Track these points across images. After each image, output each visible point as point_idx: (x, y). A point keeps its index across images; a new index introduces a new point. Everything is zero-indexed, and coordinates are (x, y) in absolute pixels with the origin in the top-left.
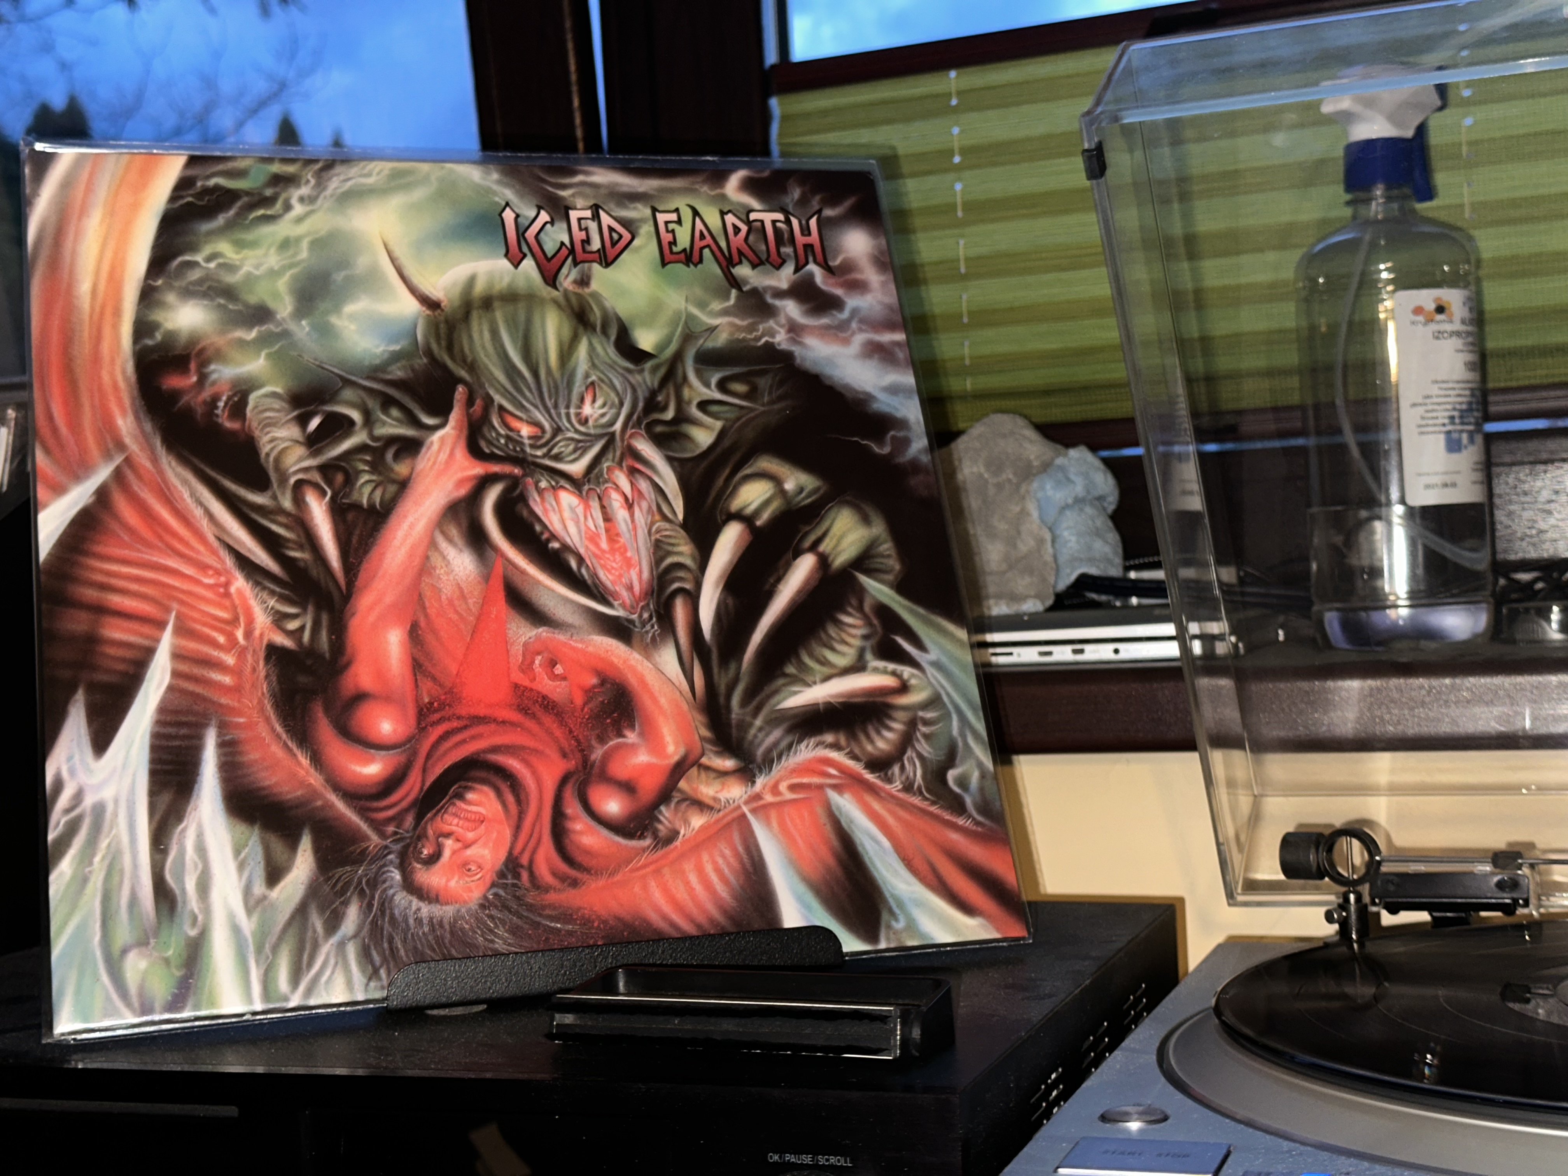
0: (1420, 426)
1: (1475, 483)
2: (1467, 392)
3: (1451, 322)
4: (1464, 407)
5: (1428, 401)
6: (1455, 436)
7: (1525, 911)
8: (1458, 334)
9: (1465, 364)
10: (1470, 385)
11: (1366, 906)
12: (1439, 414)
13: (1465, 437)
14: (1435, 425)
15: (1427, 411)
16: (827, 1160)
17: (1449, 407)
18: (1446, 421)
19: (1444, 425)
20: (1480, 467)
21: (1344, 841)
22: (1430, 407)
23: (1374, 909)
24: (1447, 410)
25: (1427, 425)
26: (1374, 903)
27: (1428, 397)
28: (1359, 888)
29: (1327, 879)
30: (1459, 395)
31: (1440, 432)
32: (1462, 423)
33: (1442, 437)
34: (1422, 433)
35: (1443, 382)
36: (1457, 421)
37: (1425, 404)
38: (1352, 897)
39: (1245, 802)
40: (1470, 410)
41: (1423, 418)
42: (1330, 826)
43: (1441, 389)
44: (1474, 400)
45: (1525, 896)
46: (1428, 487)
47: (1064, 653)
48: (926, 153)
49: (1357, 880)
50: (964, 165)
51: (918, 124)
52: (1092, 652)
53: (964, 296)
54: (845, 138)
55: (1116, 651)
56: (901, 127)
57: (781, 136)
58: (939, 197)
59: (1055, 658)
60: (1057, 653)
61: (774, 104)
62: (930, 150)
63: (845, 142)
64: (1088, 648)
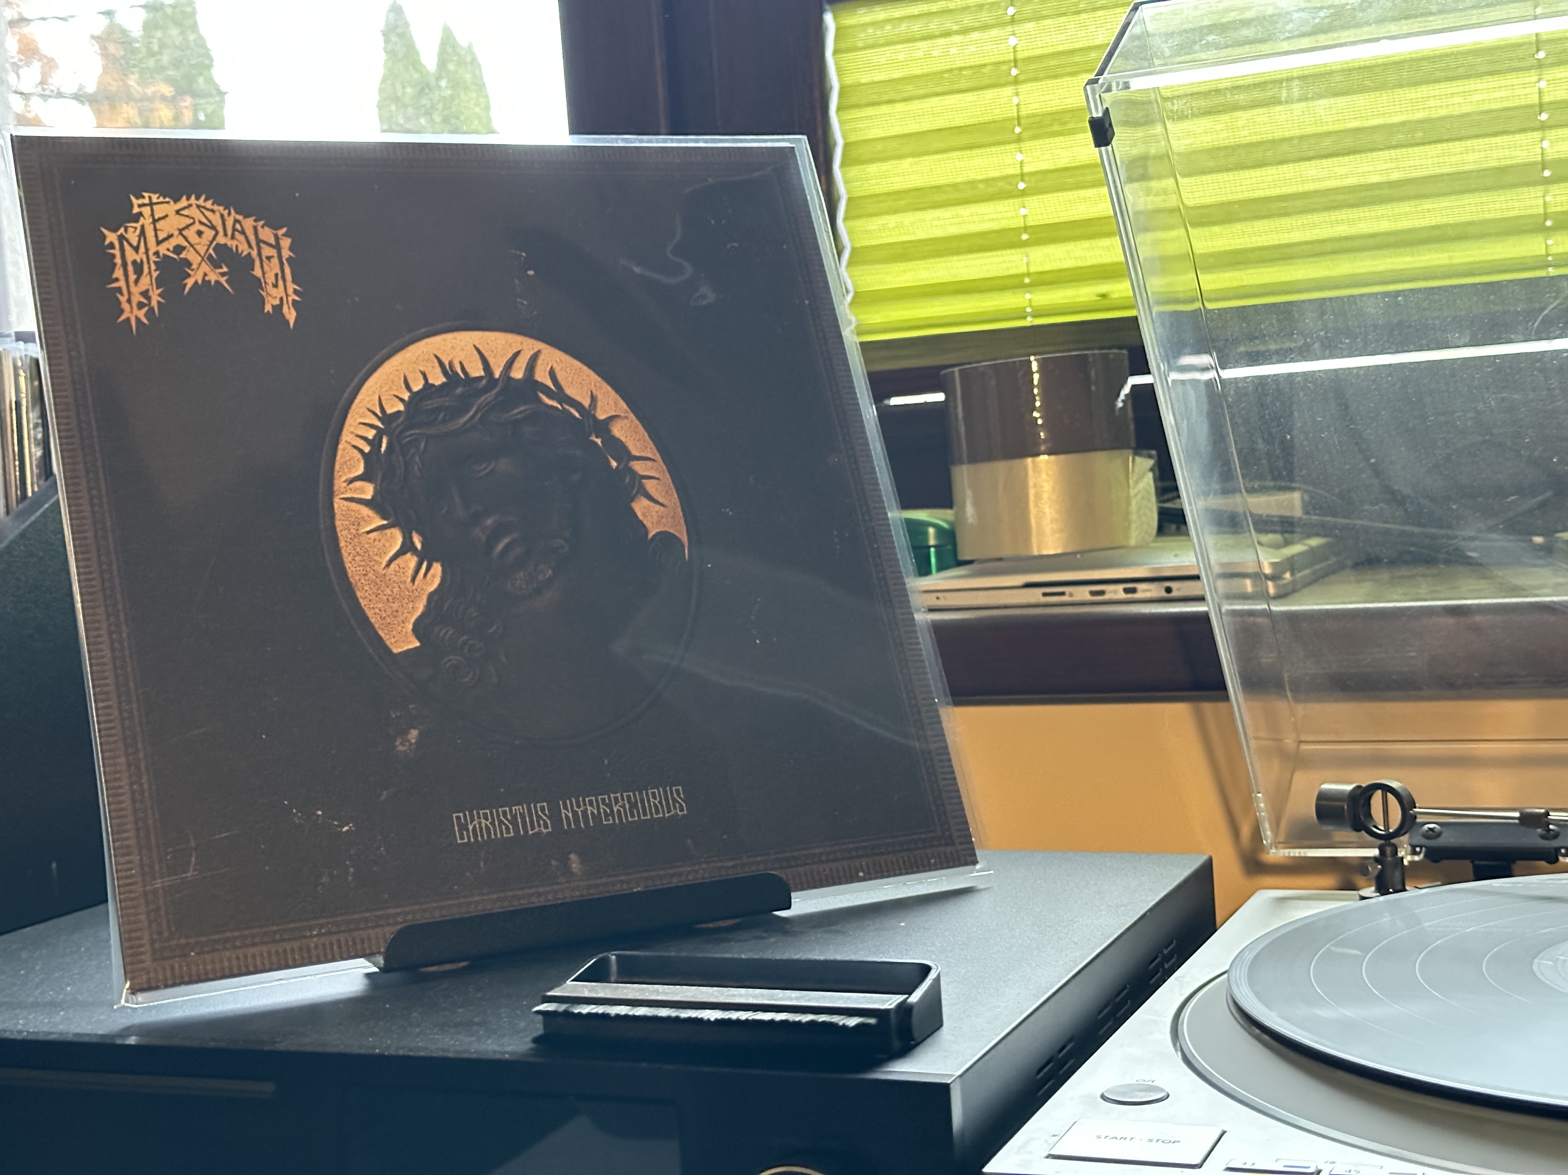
11: (1402, 858)
21: (1378, 794)
28: (1395, 840)
38: (1388, 850)
47: (1117, 592)
48: (985, 65)
49: (1392, 833)
50: (1021, 78)
51: (975, 35)
52: (1145, 591)
53: (1023, 212)
54: (901, 52)
55: (1169, 590)
56: (957, 39)
57: (836, 52)
58: (997, 112)
59: (1106, 597)
60: (1110, 592)
61: (828, 18)
62: (988, 61)
63: (901, 57)
64: (1141, 586)
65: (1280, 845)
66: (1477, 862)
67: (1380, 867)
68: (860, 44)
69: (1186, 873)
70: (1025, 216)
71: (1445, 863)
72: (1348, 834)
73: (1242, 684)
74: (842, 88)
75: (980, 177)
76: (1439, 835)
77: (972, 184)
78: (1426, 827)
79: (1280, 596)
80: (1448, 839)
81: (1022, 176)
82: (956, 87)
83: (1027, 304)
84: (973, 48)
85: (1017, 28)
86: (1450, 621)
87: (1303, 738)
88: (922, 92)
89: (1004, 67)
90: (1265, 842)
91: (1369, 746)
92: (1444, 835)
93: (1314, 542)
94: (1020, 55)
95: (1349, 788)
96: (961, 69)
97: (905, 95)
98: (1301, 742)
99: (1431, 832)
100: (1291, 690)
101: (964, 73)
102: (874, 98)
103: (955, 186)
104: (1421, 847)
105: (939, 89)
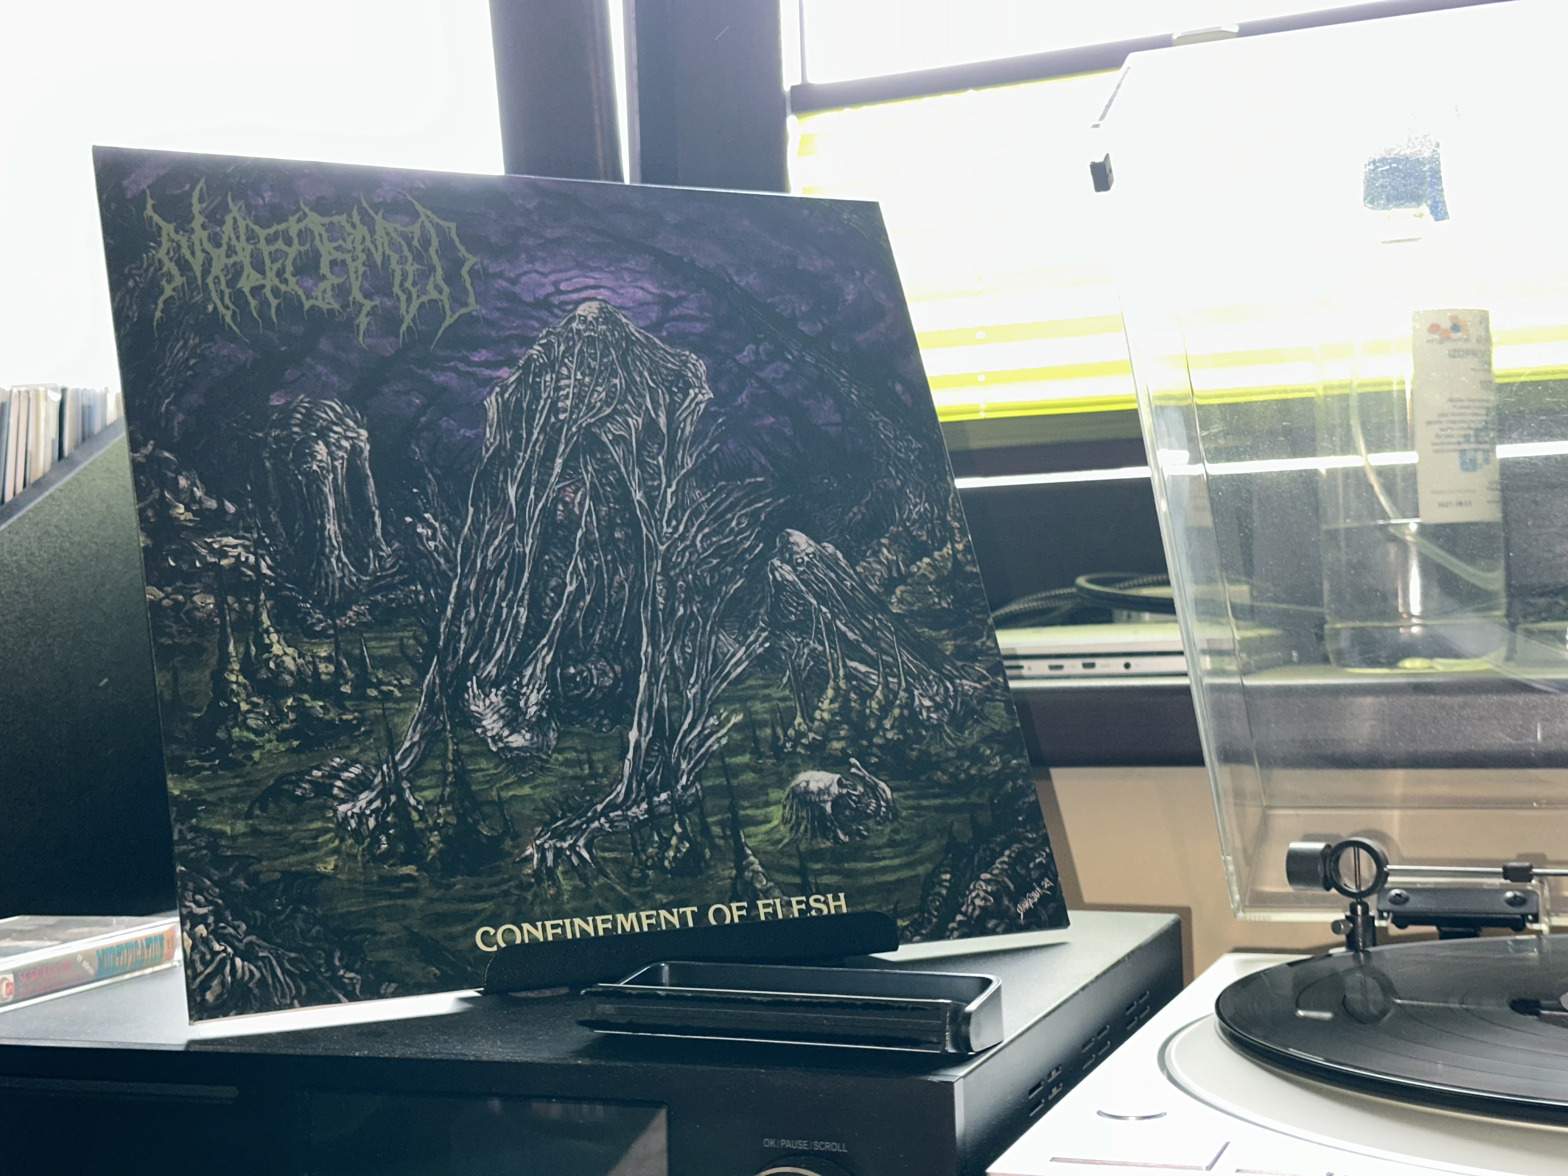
0: (1434, 444)
1: (1488, 502)
2: (1484, 412)
3: (1467, 340)
4: (1480, 426)
5: (1443, 419)
6: (1470, 455)
7: (1536, 927)
8: (1474, 353)
9: (1481, 382)
10: (1486, 404)
11: (1373, 918)
12: (1454, 432)
13: (1480, 456)
14: (1449, 443)
15: (1442, 430)
16: (823, 1146)
17: (1465, 425)
18: (1461, 440)
19: (1459, 443)
20: (1495, 486)
21: (1350, 851)
22: (1445, 425)
23: (1383, 923)
24: (1463, 429)
25: (1442, 443)
26: (1381, 917)
27: (1442, 415)
28: (1365, 900)
29: (1333, 891)
30: (1475, 414)
31: (1454, 450)
32: (1478, 442)
33: (1455, 456)
34: (1437, 451)
35: (1460, 400)
36: (1472, 439)
37: (1440, 422)
38: (1359, 908)
39: (1253, 814)
40: (1486, 429)
41: (1437, 436)
42: (1338, 836)
43: (1454, 407)
44: (1490, 418)
45: (1534, 911)
46: (1441, 505)
47: (1075, 667)
49: (1363, 892)
52: (1103, 666)
55: (1127, 665)
59: (1064, 672)
60: (1069, 666)
64: (1099, 662)
65: (1247, 909)
66: (1443, 926)
67: (1351, 927)
76: (1406, 900)
78: (1394, 892)
80: (1415, 904)
87: (1269, 803)
92: (1411, 901)
95: (1320, 846)
98: (1267, 807)
99: (1398, 897)
104: (1388, 912)
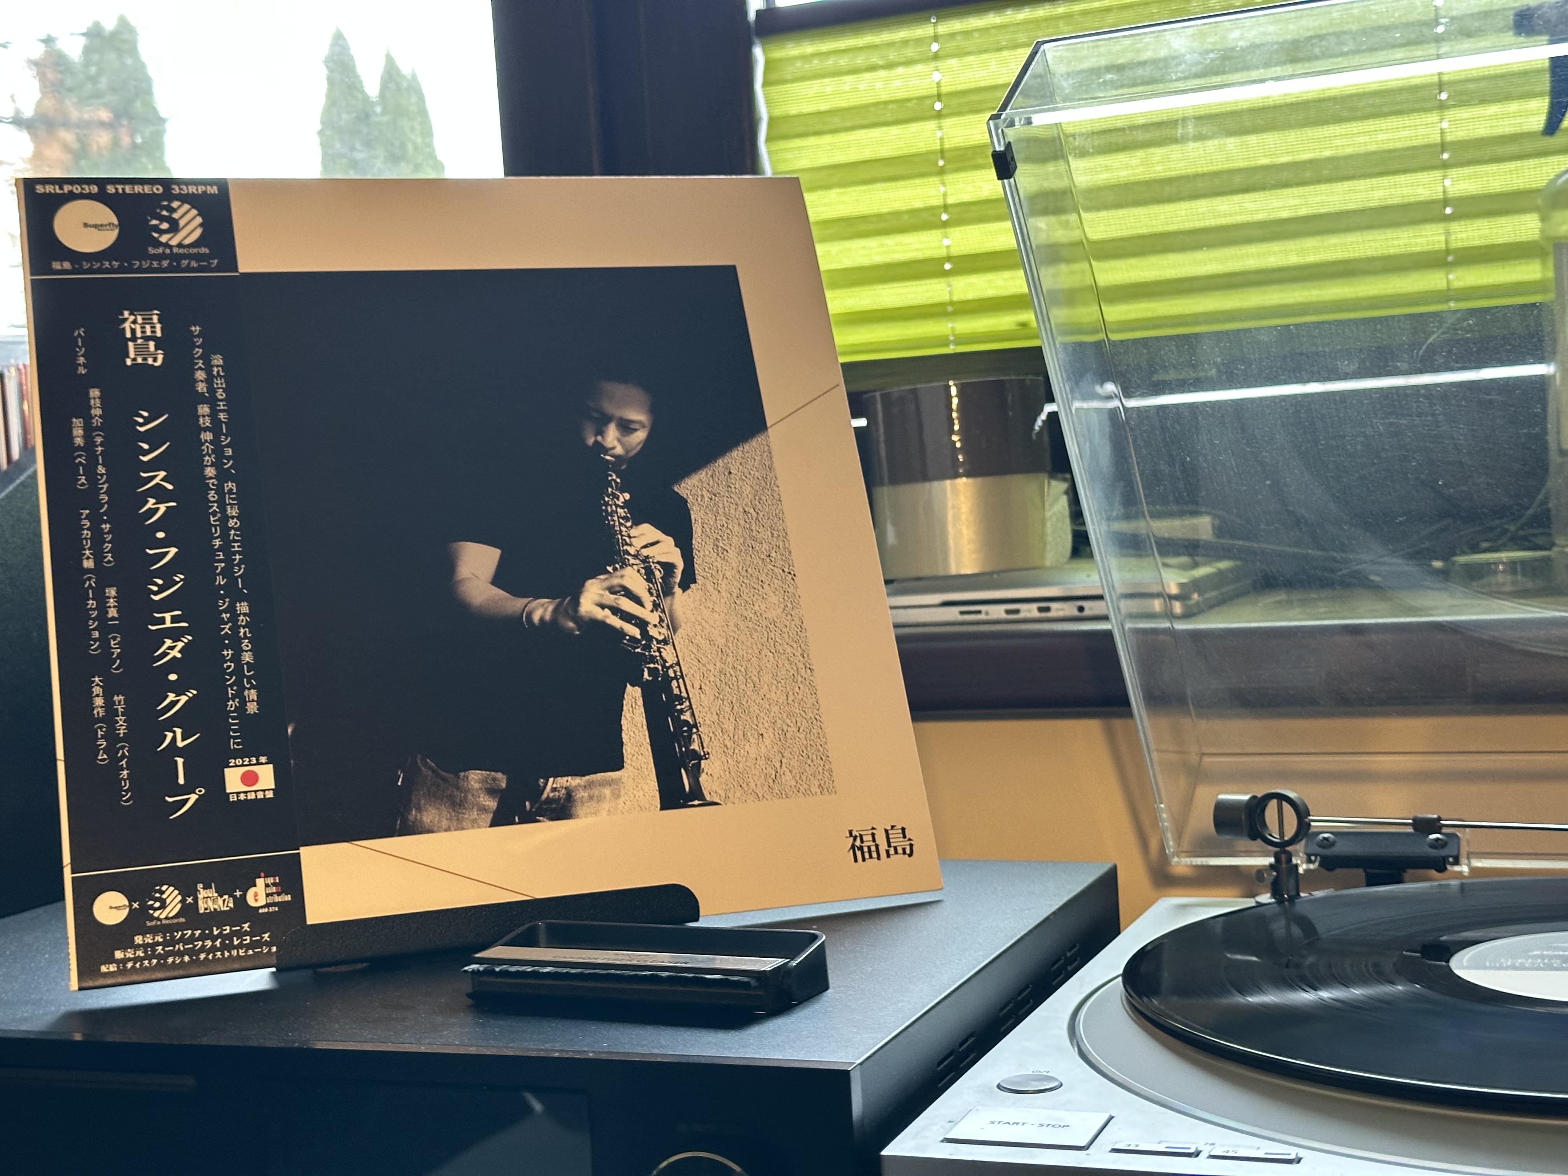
11: (1296, 866)
21: (1274, 802)
23: (1312, 866)
28: (1290, 848)
38: (1283, 857)
45: (1455, 853)
47: (1031, 611)
48: (909, 100)
49: (1287, 841)
50: (944, 112)
51: (900, 70)
52: (1057, 610)
53: (946, 242)
54: (828, 85)
55: (1081, 609)
56: (882, 73)
57: (765, 84)
58: (921, 145)
59: (1021, 616)
60: (1024, 611)
61: (758, 52)
62: (912, 96)
63: (828, 90)
64: (1054, 605)
65: (1183, 854)
66: (1368, 870)
67: (1275, 873)
68: (789, 77)
69: (1090, 879)
70: (948, 247)
71: (1338, 871)
72: (1244, 843)
73: (1144, 698)
74: (772, 120)
75: (904, 208)
76: (1333, 844)
77: (897, 214)
78: (1320, 837)
79: (1187, 615)
80: (1342, 848)
81: (946, 208)
82: (882, 119)
83: (949, 332)
84: (897, 83)
85: (940, 64)
86: (1348, 638)
87: (1206, 750)
88: (848, 124)
89: (928, 102)
90: (1167, 851)
91: (1269, 759)
92: (1337, 844)
93: (1224, 565)
94: (944, 90)
95: (1246, 798)
96: (886, 103)
97: (832, 127)
98: (1203, 754)
99: (1325, 841)
100: (1194, 705)
101: (890, 107)
102: (802, 129)
103: (879, 217)
104: (1316, 855)
105: (865, 122)
